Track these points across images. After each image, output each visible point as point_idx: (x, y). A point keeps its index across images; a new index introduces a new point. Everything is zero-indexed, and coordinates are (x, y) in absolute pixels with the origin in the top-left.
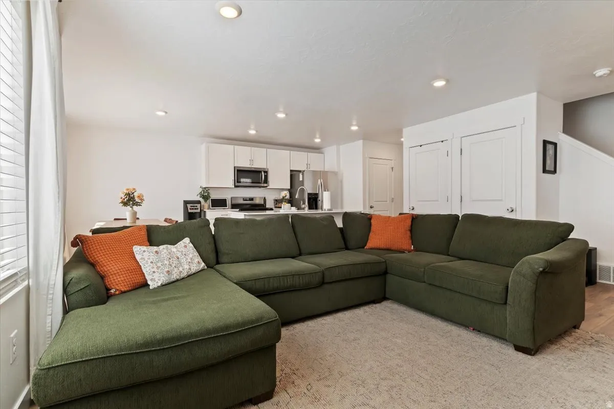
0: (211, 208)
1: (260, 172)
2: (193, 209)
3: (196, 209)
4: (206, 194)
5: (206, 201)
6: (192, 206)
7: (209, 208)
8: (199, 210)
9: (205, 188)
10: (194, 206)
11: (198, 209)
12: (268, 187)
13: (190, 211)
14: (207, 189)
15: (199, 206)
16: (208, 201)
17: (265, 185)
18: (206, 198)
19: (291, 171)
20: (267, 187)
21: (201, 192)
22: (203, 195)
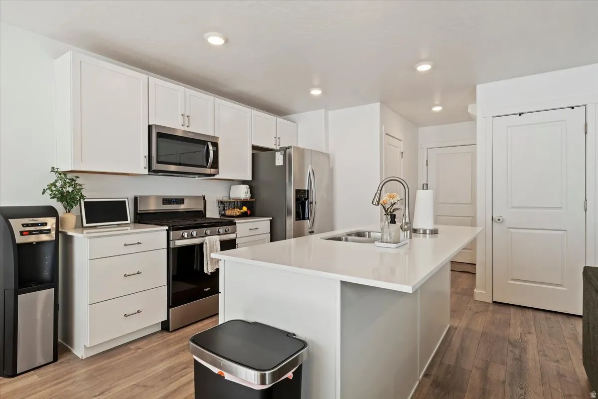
0: (85, 225)
1: (204, 143)
2: (31, 233)
3: (41, 232)
4: (70, 189)
5: (68, 209)
6: (27, 225)
7: (80, 226)
8: (53, 233)
9: (65, 173)
10: (37, 225)
11: (48, 232)
12: (216, 177)
13: (20, 239)
14: (70, 176)
15: (51, 222)
16: (76, 208)
17: (212, 171)
18: (68, 199)
19: (254, 148)
20: (214, 175)
21: (54, 185)
22: (62, 193)
